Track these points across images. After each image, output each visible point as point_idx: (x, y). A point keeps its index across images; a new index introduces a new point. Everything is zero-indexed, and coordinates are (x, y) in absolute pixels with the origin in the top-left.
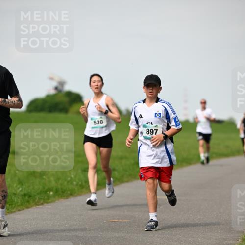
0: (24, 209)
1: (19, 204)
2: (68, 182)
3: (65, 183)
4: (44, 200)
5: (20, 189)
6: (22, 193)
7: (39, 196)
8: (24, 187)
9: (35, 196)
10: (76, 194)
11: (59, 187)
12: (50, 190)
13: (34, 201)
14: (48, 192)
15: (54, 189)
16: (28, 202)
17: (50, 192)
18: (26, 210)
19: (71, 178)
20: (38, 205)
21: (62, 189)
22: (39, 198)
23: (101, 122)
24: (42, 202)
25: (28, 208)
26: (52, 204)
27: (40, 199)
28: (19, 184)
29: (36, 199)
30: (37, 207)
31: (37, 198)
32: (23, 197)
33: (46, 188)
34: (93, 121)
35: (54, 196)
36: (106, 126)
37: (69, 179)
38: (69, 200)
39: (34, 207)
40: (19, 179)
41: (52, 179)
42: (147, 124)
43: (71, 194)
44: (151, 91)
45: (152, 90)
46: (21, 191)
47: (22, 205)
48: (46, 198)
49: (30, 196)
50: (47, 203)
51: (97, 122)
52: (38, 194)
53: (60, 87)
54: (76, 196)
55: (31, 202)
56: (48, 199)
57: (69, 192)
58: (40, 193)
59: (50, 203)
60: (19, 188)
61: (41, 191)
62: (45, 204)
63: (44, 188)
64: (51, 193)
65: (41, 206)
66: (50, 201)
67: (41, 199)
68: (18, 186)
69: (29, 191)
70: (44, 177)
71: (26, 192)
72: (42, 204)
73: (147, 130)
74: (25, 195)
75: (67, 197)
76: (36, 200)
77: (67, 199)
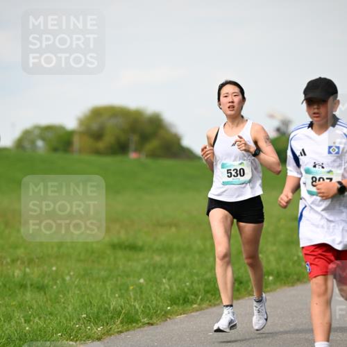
2: (294, 262)
3: (291, 264)
9: (247, 282)
10: (305, 280)
11: (282, 269)
12: (269, 274)
13: (246, 289)
14: (266, 277)
15: (275, 272)
16: (238, 290)
17: (268, 277)
19: (298, 257)
21: (285, 272)
23: (241, 172)
26: (271, 294)
29: (249, 286)
34: (225, 170)
35: (274, 282)
36: (250, 181)
37: (296, 258)
38: (295, 287)
39: (247, 298)
41: (272, 258)
42: (315, 166)
43: (298, 280)
44: (316, 111)
45: (318, 109)
49: (241, 283)
51: (233, 173)
53: (283, 128)
54: (305, 283)
55: (242, 290)
56: (266, 287)
57: (295, 277)
64: (271, 278)
66: (269, 289)
69: (240, 275)
73: (313, 178)
75: (293, 284)
76: (249, 289)
77: (293, 286)
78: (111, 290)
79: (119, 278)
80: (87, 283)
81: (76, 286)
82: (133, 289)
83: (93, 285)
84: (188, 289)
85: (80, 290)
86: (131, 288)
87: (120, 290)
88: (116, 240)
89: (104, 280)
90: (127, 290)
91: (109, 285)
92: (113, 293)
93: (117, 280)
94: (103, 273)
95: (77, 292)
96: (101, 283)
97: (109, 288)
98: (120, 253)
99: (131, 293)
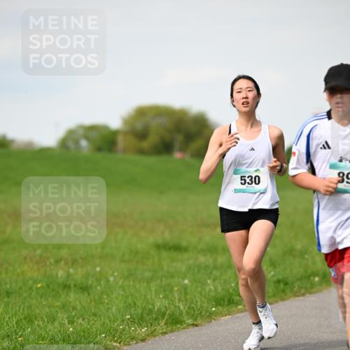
0: (277, 302)
1: (270, 295)
4: (306, 288)
5: (272, 273)
6: (275, 279)
7: (298, 283)
8: (278, 270)
9: (293, 283)
12: (315, 275)
13: (292, 290)
14: (312, 278)
15: (321, 273)
16: (283, 291)
17: (314, 278)
18: (281, 303)
20: (298, 296)
22: (298, 286)
24: (303, 291)
25: (283, 300)
26: (317, 295)
27: (300, 288)
28: (271, 266)
29: (294, 287)
30: (297, 298)
31: (296, 287)
32: (277, 285)
33: (309, 271)
35: (320, 283)
39: (292, 299)
40: (271, 260)
42: (340, 161)
44: (339, 101)
45: (341, 98)
46: (273, 276)
47: (274, 296)
48: (308, 285)
49: (286, 284)
50: (310, 293)
52: (298, 280)
55: (288, 291)
56: (312, 288)
58: (300, 279)
59: (314, 293)
60: (270, 272)
61: (302, 277)
62: (308, 295)
63: (306, 272)
64: (317, 279)
65: (301, 298)
66: (314, 290)
67: (302, 287)
68: (270, 269)
69: (285, 276)
70: (306, 256)
71: (280, 277)
72: (304, 295)
73: (339, 173)
74: (279, 281)
76: (295, 289)
78: (156, 291)
79: (164, 279)
80: (131, 283)
81: (120, 287)
82: (178, 290)
83: (137, 286)
84: (233, 290)
85: (124, 290)
86: (176, 288)
87: (165, 291)
88: (160, 241)
89: (149, 281)
90: (171, 291)
91: (153, 286)
92: (157, 293)
93: (161, 281)
94: (147, 274)
95: (122, 293)
96: (145, 284)
97: (153, 289)
98: (164, 254)
99: (176, 295)
